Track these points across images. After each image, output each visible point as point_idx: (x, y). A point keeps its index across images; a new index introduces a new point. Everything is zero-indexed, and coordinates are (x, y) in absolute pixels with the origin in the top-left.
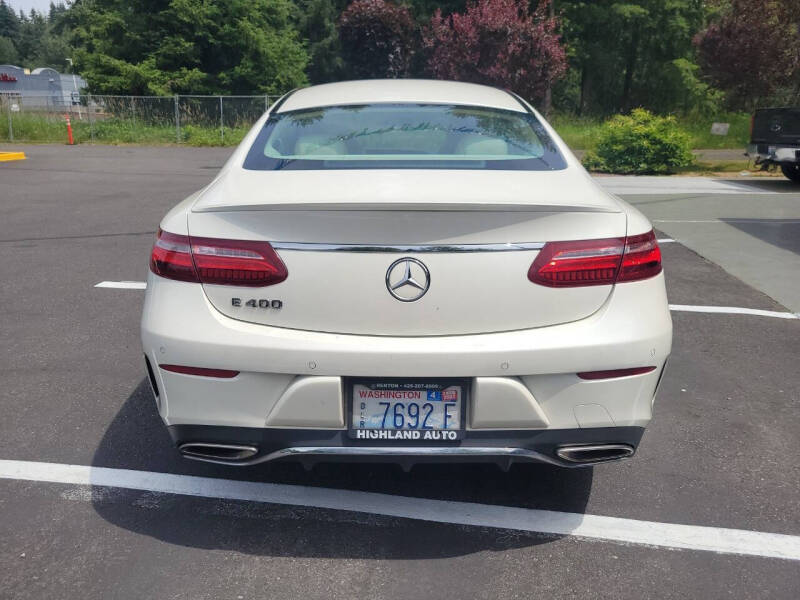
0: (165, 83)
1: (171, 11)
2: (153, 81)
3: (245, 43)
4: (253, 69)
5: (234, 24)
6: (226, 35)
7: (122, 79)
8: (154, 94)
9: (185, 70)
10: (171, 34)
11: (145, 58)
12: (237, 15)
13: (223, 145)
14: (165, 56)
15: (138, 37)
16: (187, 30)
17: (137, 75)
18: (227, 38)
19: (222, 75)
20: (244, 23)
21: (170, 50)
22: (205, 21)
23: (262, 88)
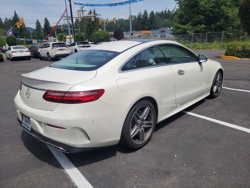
0: (193, 30)
1: (199, 7)
2: (189, 30)
3: (222, 14)
4: (224, 22)
5: (219, 8)
6: (216, 12)
7: (181, 30)
8: (188, 34)
9: (199, 25)
10: (197, 15)
11: (188, 23)
12: (221, 5)
13: (204, 49)
14: (194, 21)
15: (187, 17)
16: (203, 13)
17: (184, 28)
18: (216, 13)
19: (212, 25)
20: (223, 7)
21: (196, 19)
22: (210, 9)
23: (226, 28)
